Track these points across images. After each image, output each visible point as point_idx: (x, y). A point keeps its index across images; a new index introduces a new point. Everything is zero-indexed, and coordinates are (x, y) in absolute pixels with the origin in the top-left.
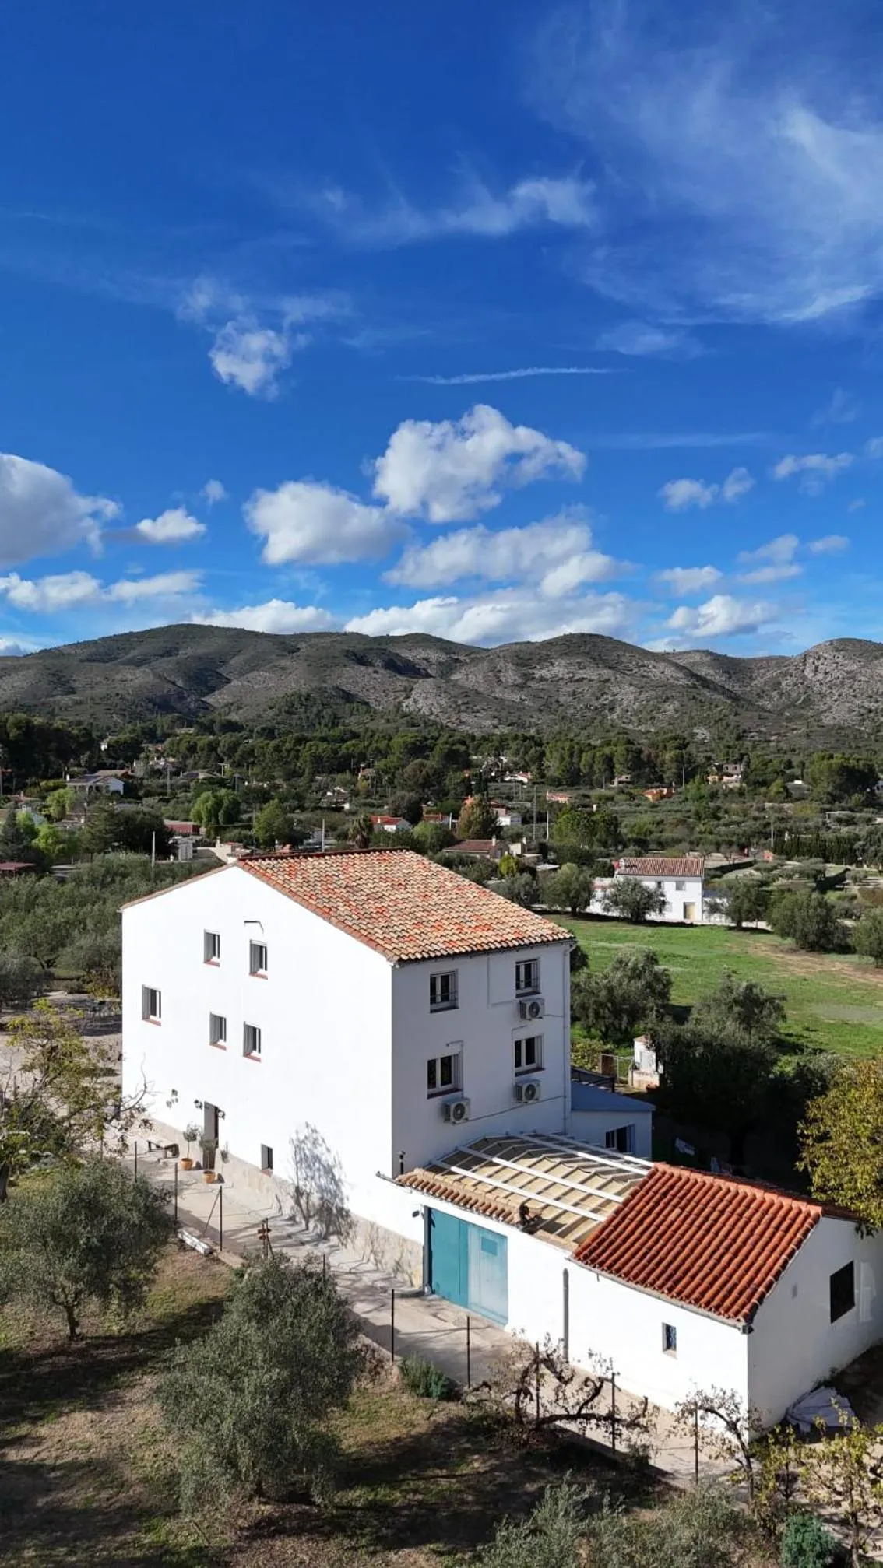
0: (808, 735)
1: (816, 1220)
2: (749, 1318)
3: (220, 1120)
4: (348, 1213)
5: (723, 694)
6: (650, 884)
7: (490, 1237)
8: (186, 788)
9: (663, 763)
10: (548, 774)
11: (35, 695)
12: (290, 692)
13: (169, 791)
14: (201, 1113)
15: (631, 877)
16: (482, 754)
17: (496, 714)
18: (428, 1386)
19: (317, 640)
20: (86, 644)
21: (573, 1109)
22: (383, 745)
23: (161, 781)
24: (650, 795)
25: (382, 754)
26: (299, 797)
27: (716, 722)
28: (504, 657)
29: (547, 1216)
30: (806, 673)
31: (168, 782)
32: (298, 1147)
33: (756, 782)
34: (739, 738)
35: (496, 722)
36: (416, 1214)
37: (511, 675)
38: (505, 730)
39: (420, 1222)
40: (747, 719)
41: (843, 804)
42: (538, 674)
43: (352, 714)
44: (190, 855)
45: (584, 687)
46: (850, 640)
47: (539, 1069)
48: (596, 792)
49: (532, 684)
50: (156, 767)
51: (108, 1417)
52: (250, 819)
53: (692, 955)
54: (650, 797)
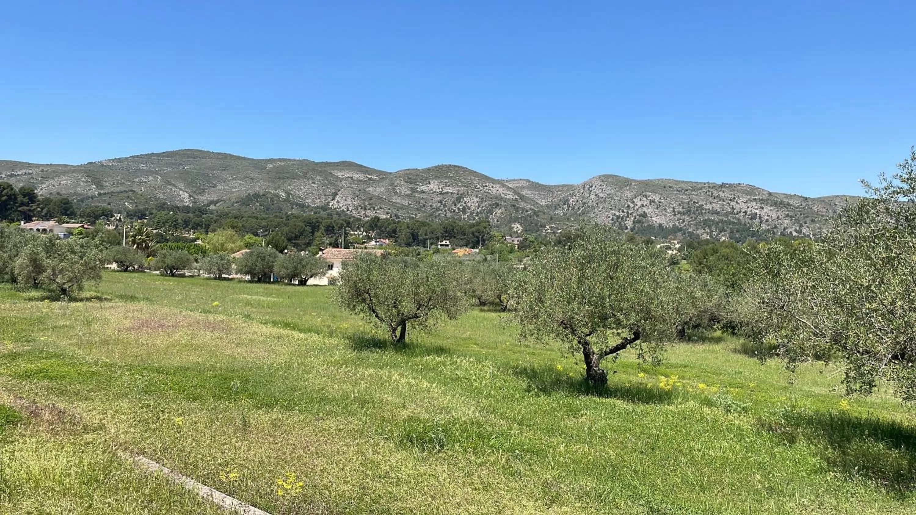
9: (469, 234)
27: (525, 221)
28: (399, 177)
30: (584, 195)
34: (538, 230)
37: (404, 189)
40: (544, 219)
42: (420, 188)
45: (448, 198)
46: (611, 176)
49: (416, 194)
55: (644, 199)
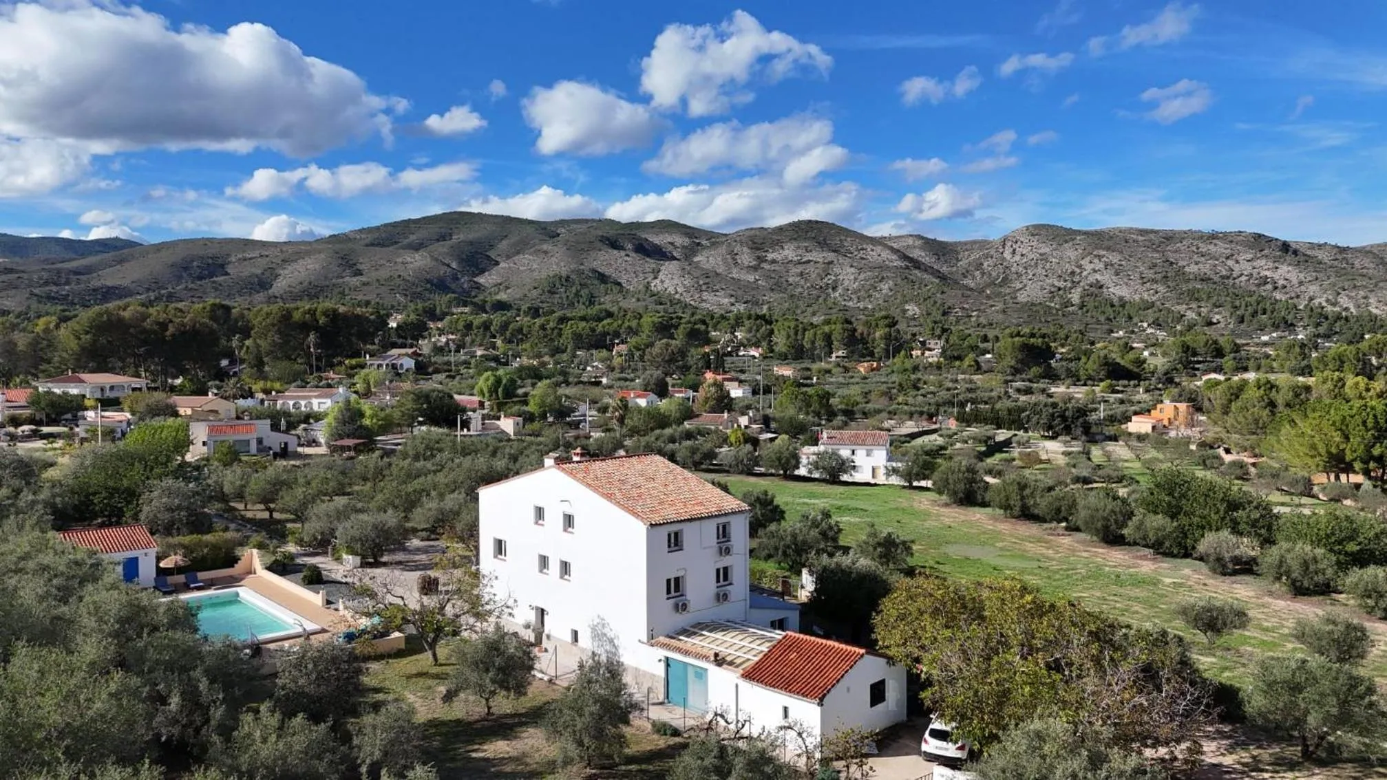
0: (1004, 311)
1: (862, 656)
2: (821, 700)
3: (546, 617)
4: (623, 664)
5: (932, 274)
6: (845, 453)
7: (698, 670)
8: (467, 364)
9: (874, 340)
10: (777, 349)
11: (326, 278)
12: (551, 274)
13: (453, 368)
14: (534, 612)
15: (830, 447)
16: (720, 331)
17: (733, 293)
18: (665, 731)
19: (575, 226)
20: (369, 230)
21: (751, 607)
22: (634, 324)
23: (446, 358)
24: (862, 368)
25: (633, 332)
26: (564, 373)
27: (925, 300)
28: (741, 241)
29: (729, 659)
30: (1005, 255)
31: (452, 359)
32: (594, 629)
33: (952, 357)
34: (944, 314)
35: (733, 300)
36: (660, 660)
37: (746, 258)
38: (742, 308)
39: (662, 665)
40: (952, 297)
41: (1024, 376)
42: (770, 256)
43: (607, 294)
44: (480, 427)
45: (810, 268)
46: (1043, 226)
47: (731, 584)
48: (815, 366)
49: (764, 265)
50: (439, 344)
51: (514, 743)
52: (526, 395)
53: (870, 509)
54: (862, 369)
55: (1096, 261)
